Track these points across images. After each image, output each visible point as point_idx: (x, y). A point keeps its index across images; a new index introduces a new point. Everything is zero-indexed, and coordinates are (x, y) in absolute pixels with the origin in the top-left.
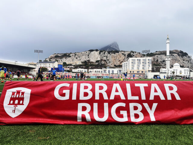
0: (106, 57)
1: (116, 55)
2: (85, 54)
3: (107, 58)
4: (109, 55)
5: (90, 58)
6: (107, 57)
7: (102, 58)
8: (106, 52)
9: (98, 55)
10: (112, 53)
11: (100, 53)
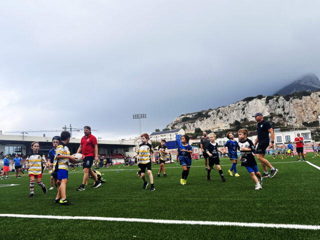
0: (281, 109)
1: (304, 102)
2: (235, 108)
3: (284, 110)
4: (287, 103)
5: (248, 115)
6: (283, 107)
7: (273, 112)
8: (281, 97)
9: (264, 107)
10: (294, 98)
11: (267, 102)
